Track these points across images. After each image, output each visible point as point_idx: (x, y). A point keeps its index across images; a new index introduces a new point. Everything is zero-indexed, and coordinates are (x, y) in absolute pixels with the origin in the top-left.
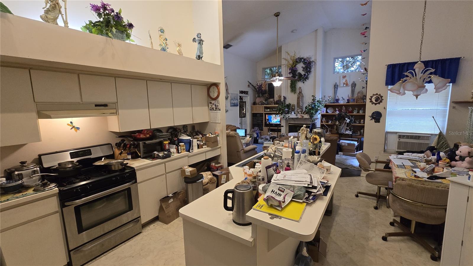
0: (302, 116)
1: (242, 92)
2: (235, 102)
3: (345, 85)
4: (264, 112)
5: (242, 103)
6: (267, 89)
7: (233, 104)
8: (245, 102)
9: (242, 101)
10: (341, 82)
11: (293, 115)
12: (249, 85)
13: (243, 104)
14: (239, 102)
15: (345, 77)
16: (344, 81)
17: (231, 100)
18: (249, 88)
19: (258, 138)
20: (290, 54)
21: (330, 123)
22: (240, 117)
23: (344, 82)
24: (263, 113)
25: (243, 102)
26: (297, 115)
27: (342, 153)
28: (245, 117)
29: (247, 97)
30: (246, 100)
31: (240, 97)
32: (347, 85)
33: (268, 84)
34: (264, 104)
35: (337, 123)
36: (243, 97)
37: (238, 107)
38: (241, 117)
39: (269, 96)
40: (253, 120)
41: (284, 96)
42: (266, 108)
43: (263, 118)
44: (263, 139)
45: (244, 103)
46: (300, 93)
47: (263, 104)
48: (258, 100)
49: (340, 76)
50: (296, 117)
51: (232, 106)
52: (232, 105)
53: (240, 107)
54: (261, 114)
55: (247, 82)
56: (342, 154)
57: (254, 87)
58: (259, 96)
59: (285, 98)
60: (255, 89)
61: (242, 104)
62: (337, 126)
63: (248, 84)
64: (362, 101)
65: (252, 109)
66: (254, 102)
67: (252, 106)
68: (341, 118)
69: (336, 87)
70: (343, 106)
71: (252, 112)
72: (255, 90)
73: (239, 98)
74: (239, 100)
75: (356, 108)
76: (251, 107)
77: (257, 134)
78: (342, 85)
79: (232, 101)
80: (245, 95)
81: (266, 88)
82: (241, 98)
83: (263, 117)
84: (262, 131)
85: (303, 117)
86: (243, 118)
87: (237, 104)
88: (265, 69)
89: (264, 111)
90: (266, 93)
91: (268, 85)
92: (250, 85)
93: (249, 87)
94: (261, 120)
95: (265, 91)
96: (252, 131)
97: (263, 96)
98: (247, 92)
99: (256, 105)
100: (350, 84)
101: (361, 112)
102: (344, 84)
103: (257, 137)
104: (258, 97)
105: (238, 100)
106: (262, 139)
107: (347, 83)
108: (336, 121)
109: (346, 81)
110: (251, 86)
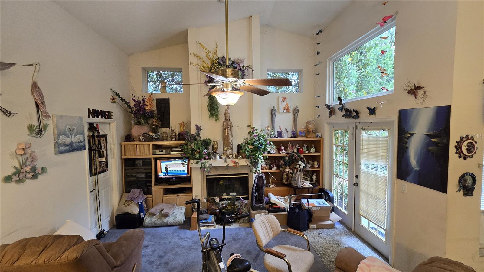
0: (235, 162)
1: (94, 113)
2: (76, 139)
3: (285, 111)
4: (153, 157)
5: (96, 139)
6: (155, 108)
7: (66, 146)
8: (105, 136)
9: (96, 134)
10: (280, 106)
11: (218, 162)
12: (113, 99)
13: (99, 141)
14: (89, 136)
15: (286, 99)
16: (284, 104)
17: (59, 135)
18: (114, 105)
19: (142, 215)
20: (206, 48)
21: (274, 170)
22: (91, 174)
23: (284, 106)
24: (150, 159)
25: (99, 136)
26: (225, 161)
27: (315, 225)
28: (105, 171)
29: (109, 124)
30: (106, 132)
31: (91, 125)
32: (288, 110)
33: (157, 99)
34: (152, 139)
35: (287, 170)
36: (100, 125)
37: (86, 152)
38: (96, 174)
39: (160, 123)
40: (126, 174)
41: (197, 126)
42: (156, 147)
43: (151, 169)
44: (155, 215)
45: (102, 139)
46: (227, 119)
47: (148, 139)
48: (136, 131)
49: (278, 98)
50: (224, 165)
51: (61, 152)
52: (62, 149)
53: (90, 149)
54: (147, 162)
55: (110, 91)
56: (314, 227)
57: (126, 103)
58: (138, 123)
59: (198, 128)
60: (129, 107)
61: (97, 142)
62: (287, 175)
63: (110, 95)
64: (314, 135)
65: (123, 150)
66: (128, 135)
67: (123, 143)
68: (292, 161)
69: (273, 113)
70: (289, 143)
71: (124, 157)
72: (130, 110)
73: (86, 127)
74: (87, 133)
75: (305, 145)
76: (121, 146)
77: (140, 206)
78: (281, 110)
79: (61, 138)
80: (104, 120)
81: (153, 106)
82: (92, 127)
83: (151, 165)
84: (149, 196)
85: (237, 163)
86: (99, 175)
87: (82, 144)
88: (148, 72)
89: (153, 155)
90: (152, 117)
91: (155, 101)
92: (116, 97)
93: (115, 102)
94: (146, 173)
95: (152, 112)
96: (124, 199)
97: (146, 122)
98: (110, 113)
99: (134, 141)
100: (291, 109)
101: (313, 150)
102: (284, 109)
103: (139, 213)
104: (136, 124)
105: (83, 134)
106: (153, 215)
107: (288, 108)
108: (286, 166)
109: (286, 105)
110: (118, 100)
